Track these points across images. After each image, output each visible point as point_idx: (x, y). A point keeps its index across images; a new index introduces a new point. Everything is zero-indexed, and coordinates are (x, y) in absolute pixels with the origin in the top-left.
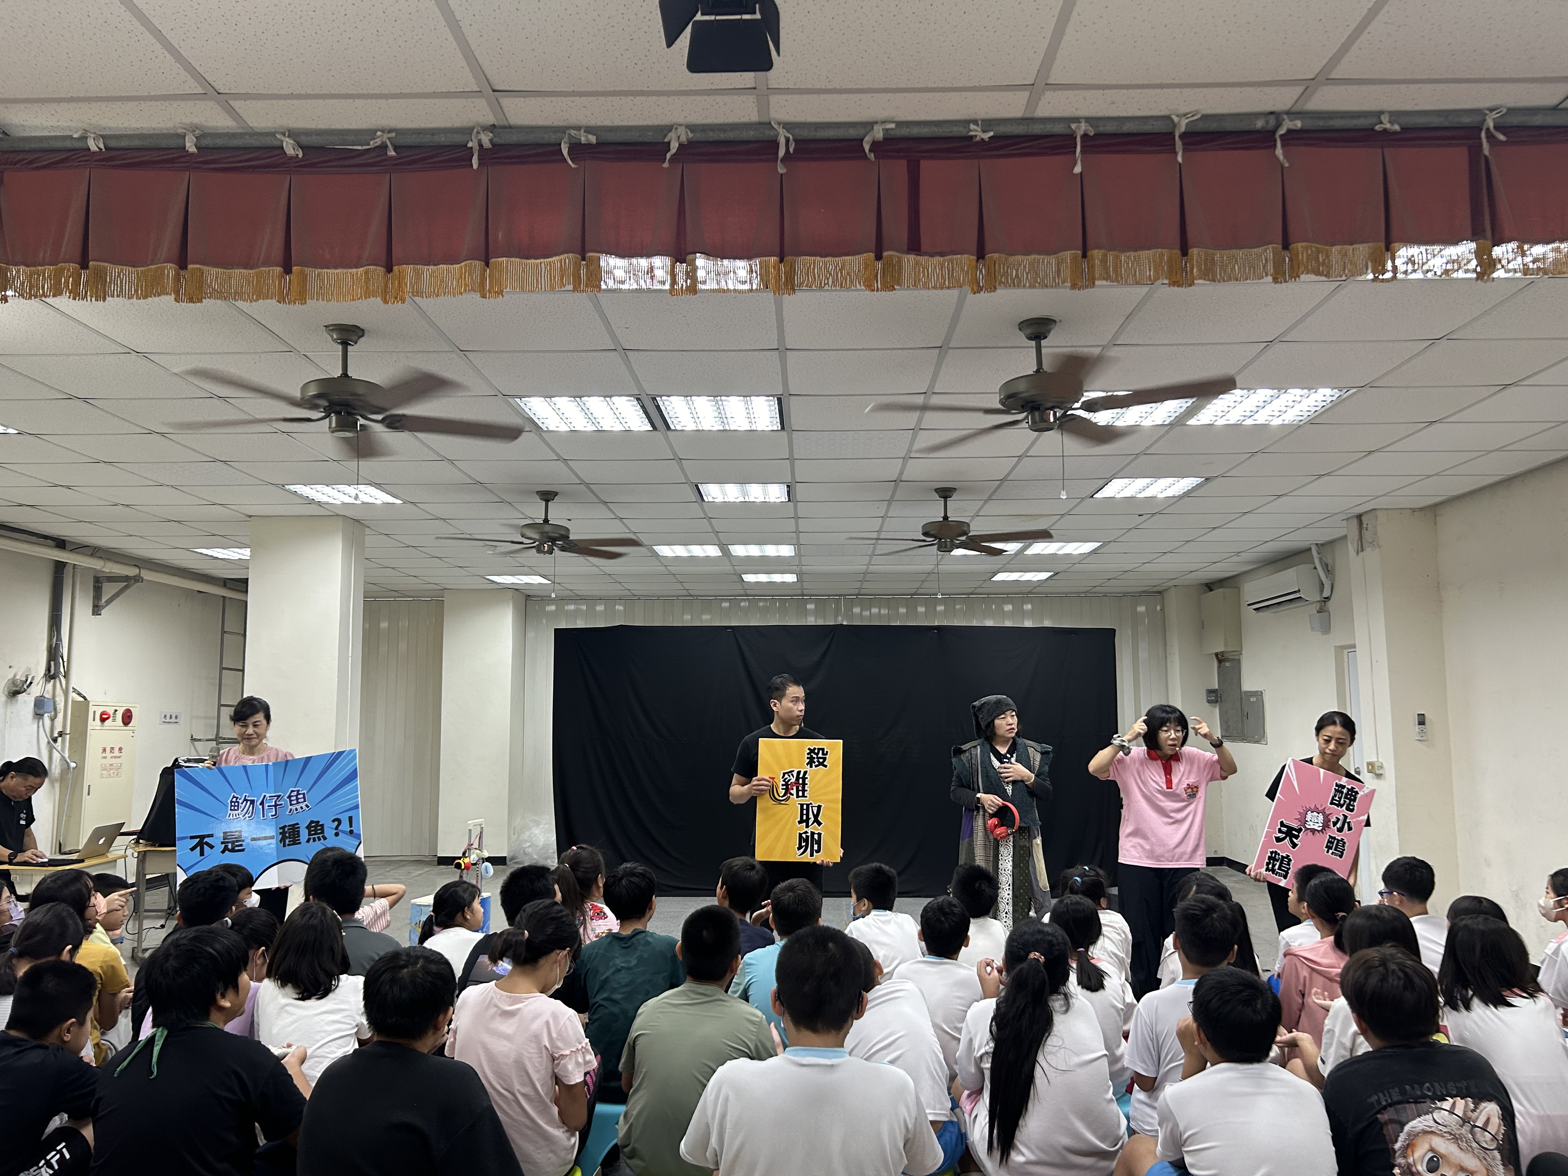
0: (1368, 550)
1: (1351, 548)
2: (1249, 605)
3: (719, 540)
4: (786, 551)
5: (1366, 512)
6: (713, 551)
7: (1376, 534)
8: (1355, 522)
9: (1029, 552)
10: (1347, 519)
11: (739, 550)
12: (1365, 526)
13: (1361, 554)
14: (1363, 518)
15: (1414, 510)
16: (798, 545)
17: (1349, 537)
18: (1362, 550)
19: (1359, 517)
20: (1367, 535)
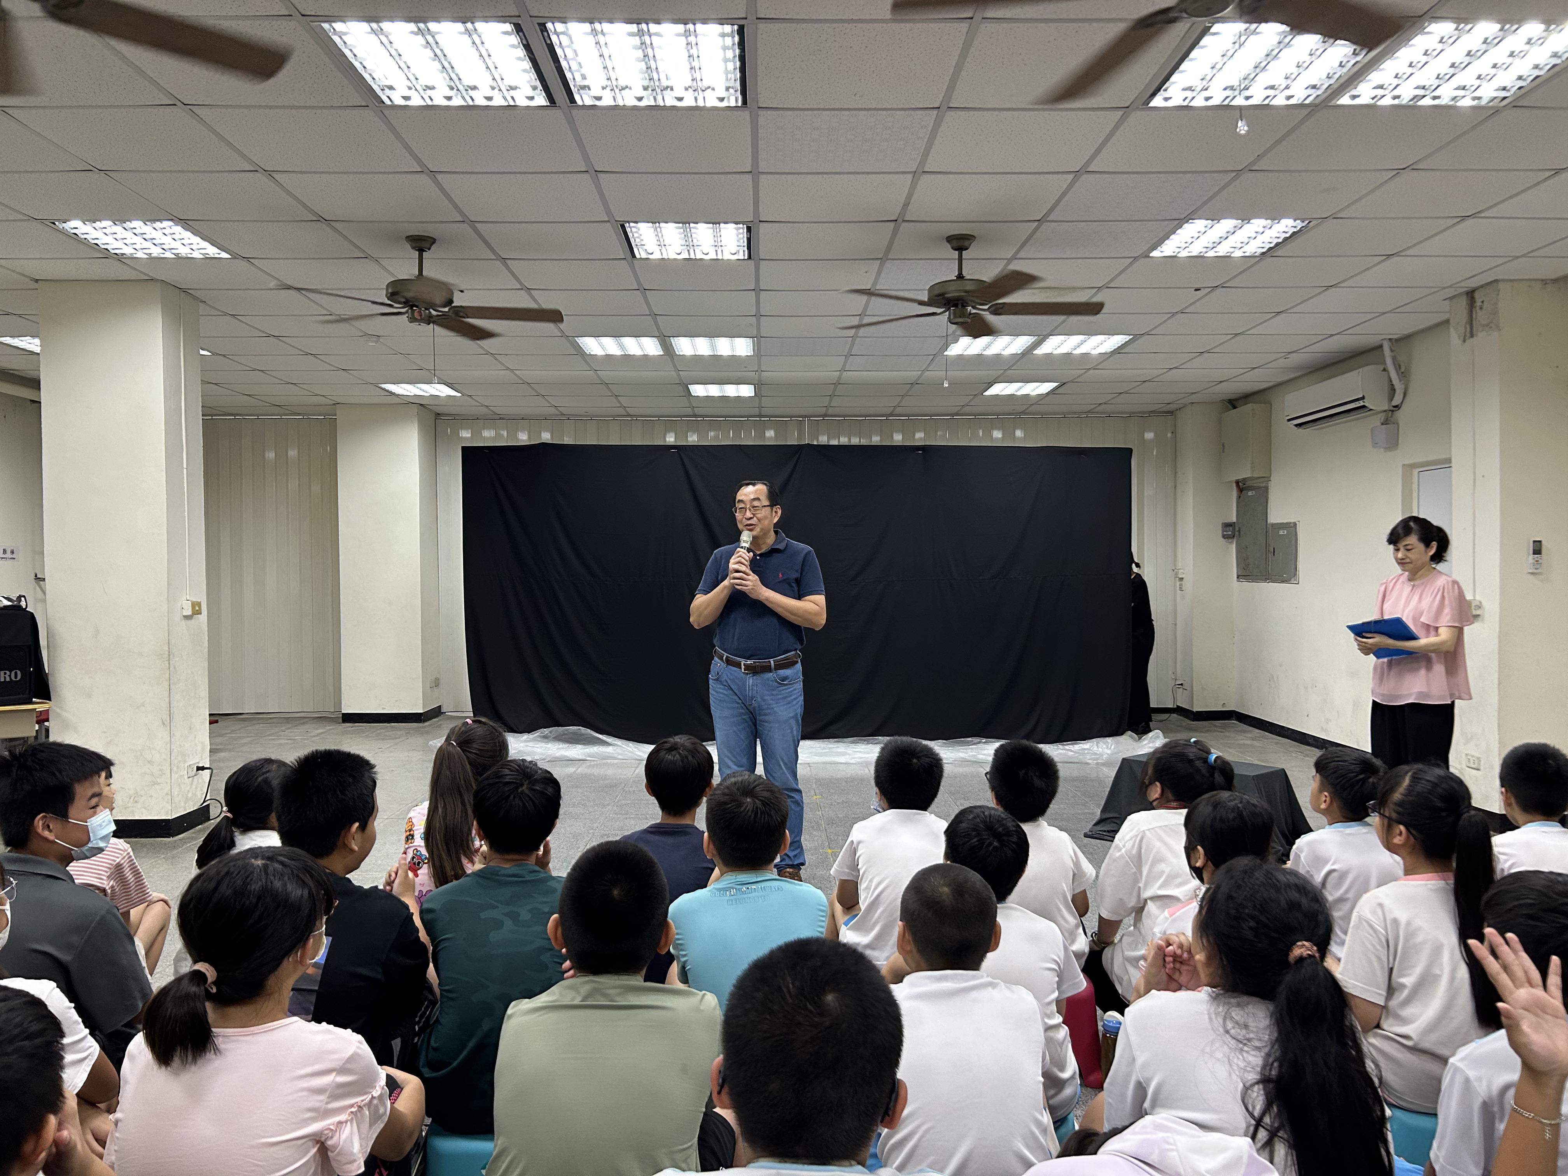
0: (1481, 336)
1: (1454, 336)
2: (1289, 420)
3: (658, 328)
4: (742, 347)
5: (1482, 286)
6: (650, 347)
7: (1495, 312)
8: (1463, 302)
9: (1041, 350)
10: (1451, 298)
11: (685, 346)
12: (1478, 304)
13: (1470, 341)
14: (1477, 295)
15: (1545, 282)
16: (758, 338)
17: (1451, 321)
18: (1472, 336)
19: (1471, 294)
20: (1481, 317)
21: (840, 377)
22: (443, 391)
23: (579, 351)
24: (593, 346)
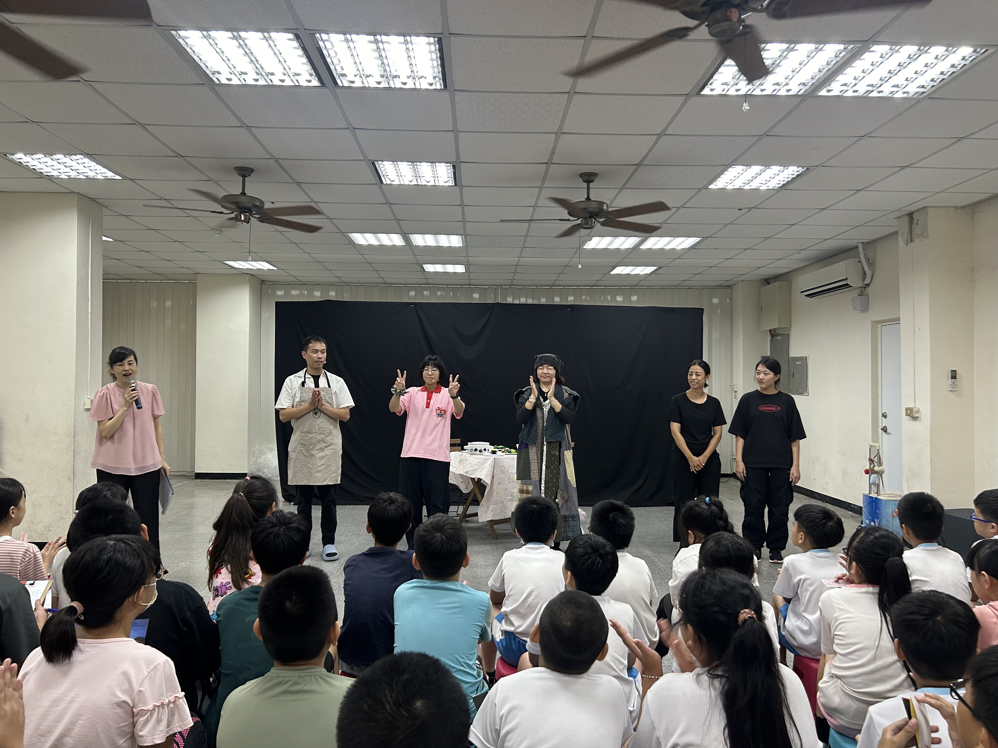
0: (917, 241)
1: (901, 241)
2: (802, 292)
3: (401, 228)
4: (455, 241)
5: (917, 210)
6: (396, 240)
7: (926, 227)
8: (906, 220)
9: (644, 246)
10: (899, 218)
11: (419, 240)
12: (915, 221)
13: (910, 245)
14: (914, 216)
15: (957, 208)
16: (464, 235)
17: (899, 232)
18: (912, 241)
19: (911, 215)
20: (917, 229)
21: (519, 261)
22: (265, 266)
23: (352, 243)
24: (360, 239)
